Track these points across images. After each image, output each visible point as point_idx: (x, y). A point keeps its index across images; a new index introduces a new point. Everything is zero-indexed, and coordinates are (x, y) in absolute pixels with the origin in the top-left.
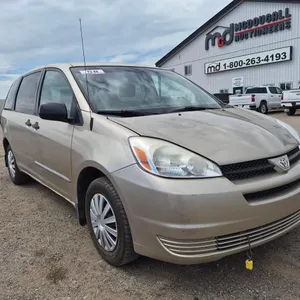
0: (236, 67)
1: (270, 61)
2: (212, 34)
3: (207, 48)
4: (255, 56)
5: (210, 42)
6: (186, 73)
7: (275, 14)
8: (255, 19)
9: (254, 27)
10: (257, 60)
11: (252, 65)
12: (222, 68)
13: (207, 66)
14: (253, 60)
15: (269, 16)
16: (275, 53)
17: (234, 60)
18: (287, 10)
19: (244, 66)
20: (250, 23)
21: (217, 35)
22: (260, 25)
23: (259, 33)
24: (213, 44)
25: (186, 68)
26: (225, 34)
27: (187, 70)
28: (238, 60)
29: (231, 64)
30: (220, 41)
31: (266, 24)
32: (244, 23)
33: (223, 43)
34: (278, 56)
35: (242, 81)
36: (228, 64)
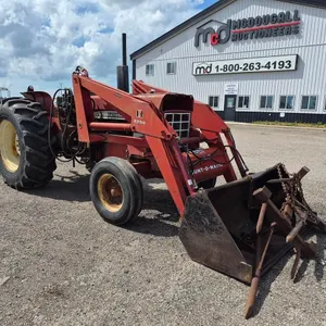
0: (230, 72)
1: (272, 69)
3: (197, 45)
4: (255, 61)
6: (169, 72)
7: (281, 15)
8: (258, 18)
10: (256, 66)
11: (251, 72)
12: (214, 71)
13: (195, 66)
14: (251, 65)
15: (274, 16)
16: (278, 60)
17: (228, 63)
18: (296, 12)
19: (240, 71)
21: (211, 31)
22: (262, 26)
23: (261, 35)
24: (205, 41)
25: (169, 65)
26: (220, 31)
27: (170, 69)
28: (234, 63)
29: (225, 67)
30: (214, 39)
31: (270, 25)
32: (244, 20)
33: (217, 40)
34: (282, 64)
35: (236, 88)
36: (221, 67)
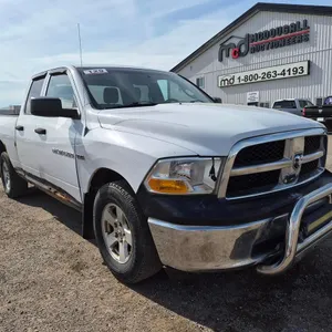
0: (251, 82)
1: (287, 75)
2: (227, 44)
3: (221, 60)
4: (271, 70)
7: (292, 25)
8: (272, 30)
9: (270, 39)
10: (273, 74)
11: (269, 80)
12: (236, 82)
13: (220, 79)
14: (269, 74)
15: (286, 27)
16: (292, 67)
17: (248, 74)
19: (259, 79)
20: (266, 34)
21: (231, 46)
22: (277, 37)
23: (275, 45)
24: (228, 56)
25: (198, 80)
26: (240, 45)
27: (200, 83)
28: (253, 73)
29: (246, 77)
30: (235, 53)
31: (283, 35)
32: (260, 34)
33: (238, 54)
34: (296, 70)
35: (257, 96)
36: (243, 78)
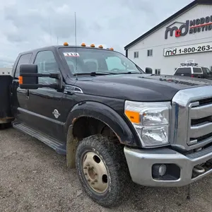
0: (189, 52)
2: (171, 27)
3: (166, 38)
4: (206, 45)
5: (169, 33)
6: (148, 55)
8: (207, 18)
9: (205, 23)
10: (206, 48)
11: (202, 51)
12: (178, 53)
13: (166, 50)
14: (203, 48)
17: (187, 47)
19: (196, 51)
21: (175, 28)
23: (209, 28)
24: (171, 35)
25: (148, 51)
26: (181, 28)
27: (150, 53)
28: (191, 47)
29: (185, 50)
30: (177, 33)
32: (198, 20)
36: (183, 50)
